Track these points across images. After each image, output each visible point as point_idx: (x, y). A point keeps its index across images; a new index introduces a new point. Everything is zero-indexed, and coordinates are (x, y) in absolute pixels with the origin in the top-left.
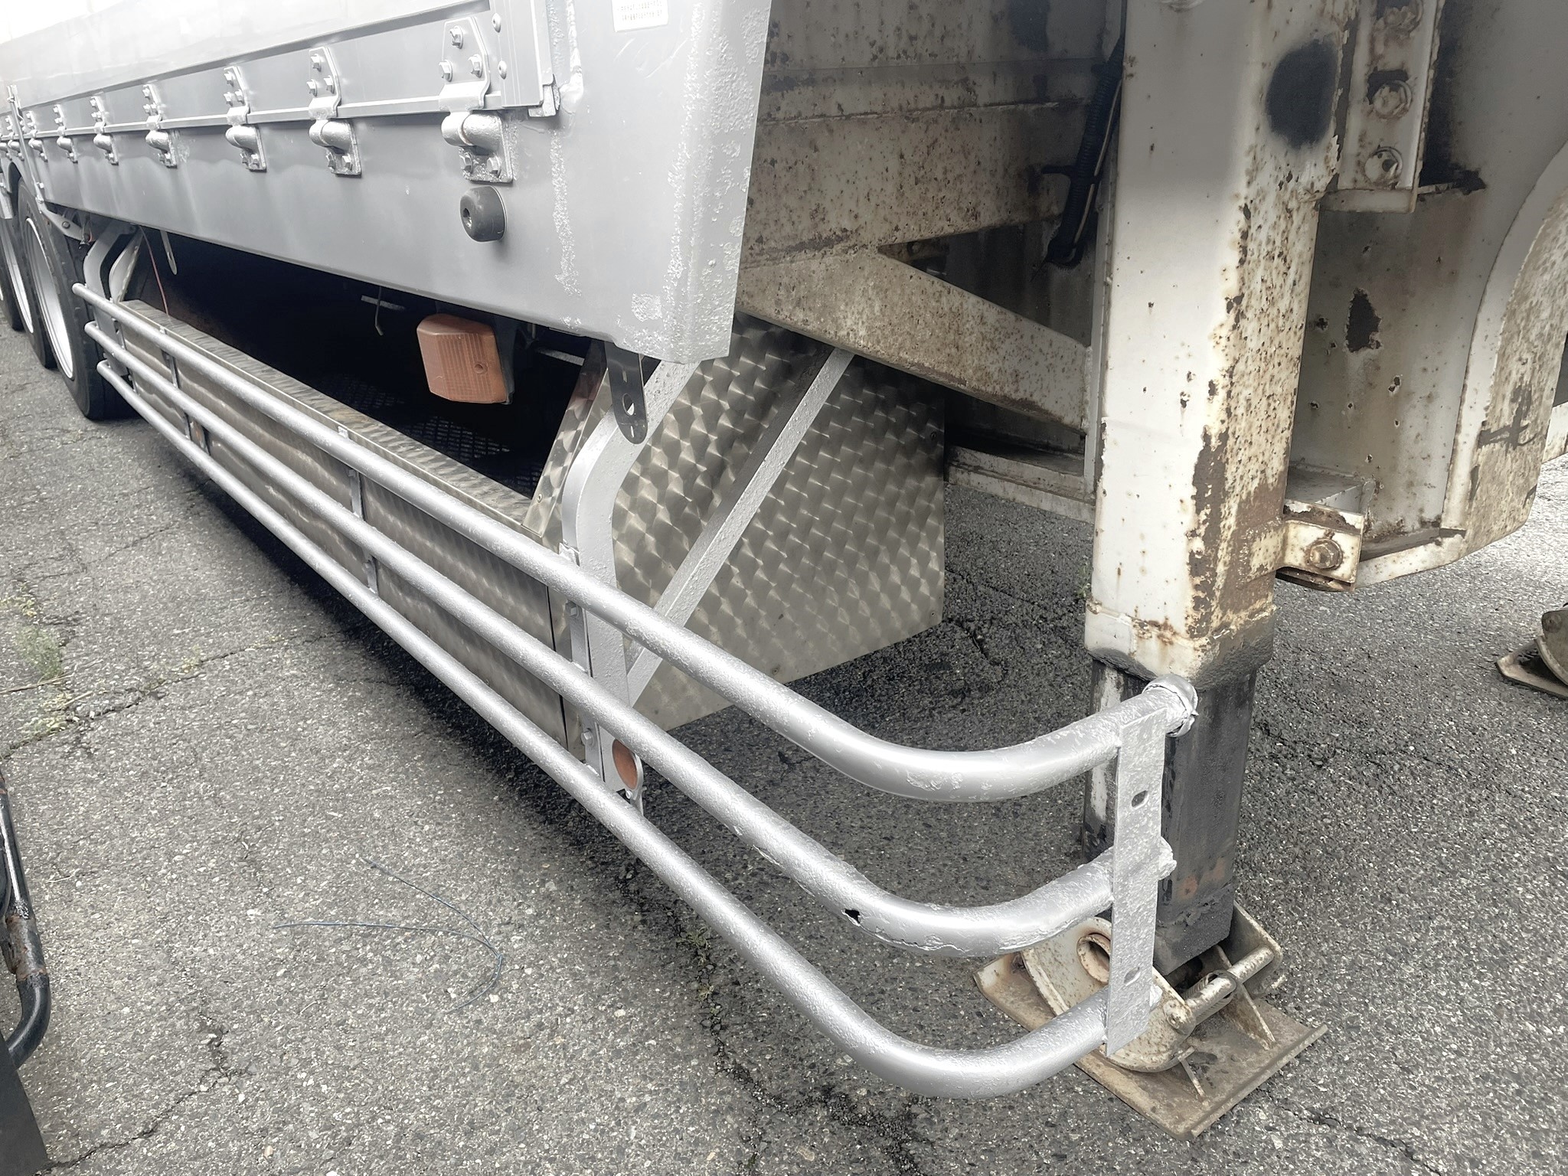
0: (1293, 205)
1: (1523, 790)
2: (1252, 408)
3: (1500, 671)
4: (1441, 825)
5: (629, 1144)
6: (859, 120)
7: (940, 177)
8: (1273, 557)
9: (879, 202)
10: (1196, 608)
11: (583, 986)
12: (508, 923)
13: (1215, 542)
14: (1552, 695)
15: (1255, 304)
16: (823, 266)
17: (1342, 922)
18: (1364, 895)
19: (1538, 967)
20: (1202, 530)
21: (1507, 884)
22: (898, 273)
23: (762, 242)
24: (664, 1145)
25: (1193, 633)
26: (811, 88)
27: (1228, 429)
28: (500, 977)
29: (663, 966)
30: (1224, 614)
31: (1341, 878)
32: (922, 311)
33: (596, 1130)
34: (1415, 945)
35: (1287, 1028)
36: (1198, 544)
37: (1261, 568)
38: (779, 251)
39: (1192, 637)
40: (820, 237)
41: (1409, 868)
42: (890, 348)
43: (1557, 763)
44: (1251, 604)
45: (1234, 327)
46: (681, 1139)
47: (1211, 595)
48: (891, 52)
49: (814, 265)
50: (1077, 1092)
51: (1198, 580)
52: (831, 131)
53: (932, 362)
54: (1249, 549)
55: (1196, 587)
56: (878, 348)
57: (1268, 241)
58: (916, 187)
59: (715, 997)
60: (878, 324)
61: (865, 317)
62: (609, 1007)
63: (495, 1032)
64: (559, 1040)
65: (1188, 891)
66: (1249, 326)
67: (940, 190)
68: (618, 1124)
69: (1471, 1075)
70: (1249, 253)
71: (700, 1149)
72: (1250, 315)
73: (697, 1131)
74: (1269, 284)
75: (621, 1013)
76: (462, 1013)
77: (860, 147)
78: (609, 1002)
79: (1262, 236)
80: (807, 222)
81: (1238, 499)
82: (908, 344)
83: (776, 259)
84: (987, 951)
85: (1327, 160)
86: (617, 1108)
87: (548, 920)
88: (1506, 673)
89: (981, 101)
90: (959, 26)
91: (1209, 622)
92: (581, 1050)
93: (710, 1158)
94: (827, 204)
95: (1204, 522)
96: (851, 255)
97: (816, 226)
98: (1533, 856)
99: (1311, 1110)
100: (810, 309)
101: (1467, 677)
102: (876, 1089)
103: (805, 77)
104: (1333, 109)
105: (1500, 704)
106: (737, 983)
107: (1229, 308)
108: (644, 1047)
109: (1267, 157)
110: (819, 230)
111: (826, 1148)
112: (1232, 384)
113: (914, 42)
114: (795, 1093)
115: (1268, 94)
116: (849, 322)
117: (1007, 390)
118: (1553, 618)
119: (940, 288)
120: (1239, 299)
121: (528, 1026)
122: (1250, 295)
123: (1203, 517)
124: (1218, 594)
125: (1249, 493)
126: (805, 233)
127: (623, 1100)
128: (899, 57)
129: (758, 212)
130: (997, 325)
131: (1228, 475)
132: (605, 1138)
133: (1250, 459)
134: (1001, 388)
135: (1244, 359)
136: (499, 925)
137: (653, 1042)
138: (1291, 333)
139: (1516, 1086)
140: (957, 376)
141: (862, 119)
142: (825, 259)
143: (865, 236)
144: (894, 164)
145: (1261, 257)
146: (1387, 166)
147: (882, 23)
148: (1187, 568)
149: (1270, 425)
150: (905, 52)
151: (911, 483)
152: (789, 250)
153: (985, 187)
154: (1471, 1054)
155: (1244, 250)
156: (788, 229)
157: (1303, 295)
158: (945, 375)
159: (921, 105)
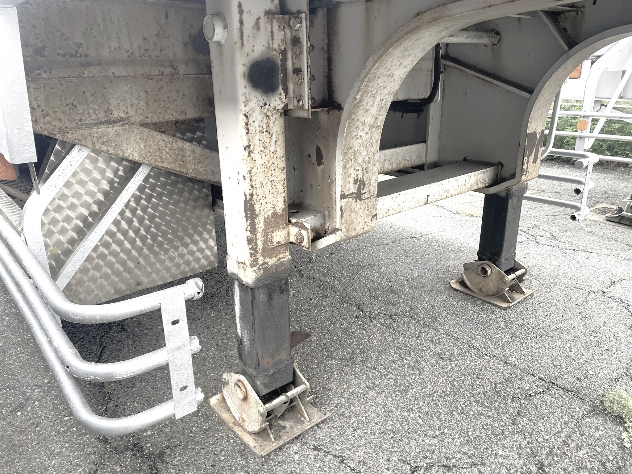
0: (269, 114)
1: (441, 328)
2: (264, 185)
3: (450, 285)
4: (406, 341)
5: (50, 466)
6: (124, 78)
7: (166, 99)
8: (284, 238)
9: (137, 108)
10: (251, 257)
11: (56, 409)
12: (36, 385)
13: (254, 233)
14: (467, 294)
15: (257, 147)
16: (114, 130)
17: (355, 377)
18: (368, 367)
19: (418, 392)
20: (249, 229)
21: (420, 362)
22: (151, 134)
23: (82, 121)
24: (63, 467)
25: (252, 266)
26: (99, 66)
27: (253, 192)
28: (25, 406)
29: (90, 400)
30: (265, 259)
31: (362, 361)
32: (164, 148)
33: (39, 462)
34: (378, 385)
35: (316, 416)
36: (248, 234)
37: (279, 242)
38: (90, 124)
39: (251, 267)
40: (110, 120)
41: (388, 357)
42: (150, 161)
43: (458, 318)
44: (277, 255)
45: (248, 156)
46: (71, 464)
47: (257, 252)
48: (137, 54)
49: (110, 130)
50: (231, 442)
51: (250, 246)
52: (111, 82)
53: (172, 166)
54: (271, 236)
55: (250, 249)
56: (145, 161)
57: (259, 126)
58: (155, 103)
59: (106, 411)
60: (143, 152)
61: (136, 150)
62: (63, 416)
63: (14, 426)
64: (38, 429)
65: (268, 363)
66: (256, 155)
67: (166, 104)
68: (49, 459)
69: (378, 431)
70: (250, 131)
71: (77, 468)
72: (255, 152)
73: (78, 461)
74: (263, 141)
75: (67, 418)
76: (5, 419)
77: (126, 88)
78: (63, 415)
79: (256, 124)
80: (103, 114)
81: (263, 218)
82: (159, 160)
83: (90, 127)
84: (110, 379)
85: (280, 99)
86: (51, 453)
87: (52, 384)
88: (453, 286)
89: (181, 73)
90: (168, 46)
91: (257, 262)
92: (45, 432)
93: (79, 471)
94: (112, 108)
95: (249, 225)
96: (127, 127)
97: (107, 116)
98: (434, 352)
99: (314, 446)
100: (109, 146)
101: (439, 287)
102: (154, 444)
103: (96, 62)
104: (280, 81)
105: (447, 297)
106: (117, 406)
107: (245, 149)
108: (70, 431)
109: (252, 97)
110: (110, 117)
111: (126, 466)
112: (251, 176)
113: (147, 51)
114: (122, 446)
115: (248, 75)
116: (129, 151)
117: (209, 178)
118: (466, 266)
119: (172, 140)
120: (249, 146)
121: (28, 423)
122: (254, 145)
123: (248, 224)
124: (260, 252)
125: (269, 216)
126: (103, 118)
127: (54, 450)
128: (141, 56)
129: (79, 110)
130: (201, 154)
131: (256, 208)
132: (42, 464)
133: (266, 203)
134: (206, 177)
135: (256, 167)
136: (32, 386)
137: (74, 429)
138: (278, 159)
139: (392, 435)
140: (185, 172)
141: (126, 78)
142: (114, 128)
143: (133, 120)
144: (143, 95)
145: (257, 132)
146: (298, 101)
147: (131, 44)
148: (247, 242)
149: (274, 191)
150: (143, 55)
151: (198, 212)
152: (96, 124)
153: (188, 104)
154: (381, 424)
155: (248, 129)
156: (94, 116)
157: (281, 146)
158: (179, 171)
159: (152, 74)
